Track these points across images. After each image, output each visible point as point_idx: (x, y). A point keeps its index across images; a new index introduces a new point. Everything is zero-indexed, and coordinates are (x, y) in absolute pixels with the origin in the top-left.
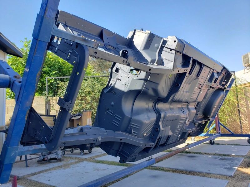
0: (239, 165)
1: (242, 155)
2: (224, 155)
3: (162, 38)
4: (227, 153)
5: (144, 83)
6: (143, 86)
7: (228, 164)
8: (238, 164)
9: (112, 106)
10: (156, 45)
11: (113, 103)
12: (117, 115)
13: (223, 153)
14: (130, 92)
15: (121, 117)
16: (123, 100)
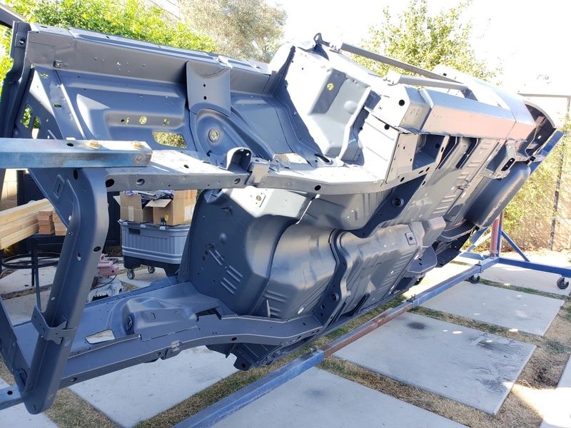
0: (520, 371)
1: (533, 335)
2: (493, 329)
3: (367, 86)
4: (501, 323)
5: (306, 204)
6: (302, 210)
7: (495, 365)
8: (518, 370)
9: (223, 242)
10: (348, 104)
11: (223, 236)
12: (232, 268)
13: (490, 321)
14: (267, 218)
15: (242, 274)
16: (249, 233)
